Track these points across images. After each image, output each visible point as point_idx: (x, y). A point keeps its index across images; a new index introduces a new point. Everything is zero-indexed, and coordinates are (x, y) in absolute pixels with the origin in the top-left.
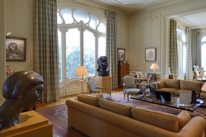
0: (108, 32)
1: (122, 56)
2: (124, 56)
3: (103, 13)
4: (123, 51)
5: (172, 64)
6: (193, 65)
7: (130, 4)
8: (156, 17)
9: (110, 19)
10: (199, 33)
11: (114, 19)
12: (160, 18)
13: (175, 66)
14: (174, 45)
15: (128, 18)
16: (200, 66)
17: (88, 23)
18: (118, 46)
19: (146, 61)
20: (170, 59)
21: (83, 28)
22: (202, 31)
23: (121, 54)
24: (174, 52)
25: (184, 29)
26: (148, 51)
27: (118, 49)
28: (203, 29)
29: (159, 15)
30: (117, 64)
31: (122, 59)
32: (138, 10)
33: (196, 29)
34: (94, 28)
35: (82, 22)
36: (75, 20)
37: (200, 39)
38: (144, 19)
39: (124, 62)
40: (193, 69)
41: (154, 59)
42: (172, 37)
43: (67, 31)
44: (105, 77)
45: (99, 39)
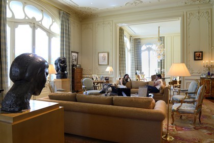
0: (62, 33)
1: (75, 60)
2: (77, 60)
3: (56, 13)
4: (76, 54)
5: (121, 68)
6: (136, 70)
7: (85, 8)
8: (109, 23)
9: (64, 19)
10: (140, 42)
11: (68, 20)
12: (111, 25)
13: (124, 70)
14: (122, 51)
15: (81, 22)
16: (141, 70)
17: (41, 21)
18: (72, 49)
19: (99, 65)
20: (120, 64)
21: (35, 25)
22: (142, 41)
23: (74, 58)
24: (122, 57)
25: (129, 37)
26: (101, 55)
27: (72, 52)
28: (143, 39)
29: (111, 22)
30: (71, 68)
31: (75, 63)
32: (92, 15)
33: (138, 39)
34: (48, 27)
35: (34, 18)
36: (26, 16)
37: (141, 47)
38: (97, 24)
39: (78, 66)
40: (136, 73)
41: (107, 63)
42: (121, 43)
43: (17, 27)
44: (64, 80)
45: (52, 39)
